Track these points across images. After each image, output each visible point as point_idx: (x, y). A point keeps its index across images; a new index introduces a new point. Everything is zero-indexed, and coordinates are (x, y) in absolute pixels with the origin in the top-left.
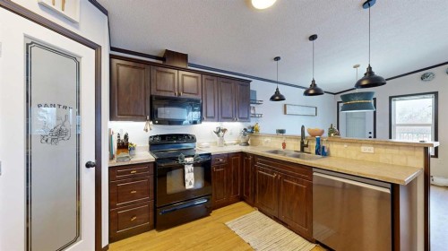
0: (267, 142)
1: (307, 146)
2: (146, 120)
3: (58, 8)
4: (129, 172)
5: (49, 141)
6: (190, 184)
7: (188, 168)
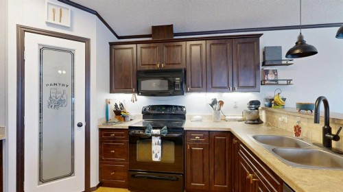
0: (283, 122)
1: (337, 138)
2: (132, 92)
3: (57, 22)
4: (109, 135)
5: (53, 107)
6: (156, 156)
7: (156, 140)
